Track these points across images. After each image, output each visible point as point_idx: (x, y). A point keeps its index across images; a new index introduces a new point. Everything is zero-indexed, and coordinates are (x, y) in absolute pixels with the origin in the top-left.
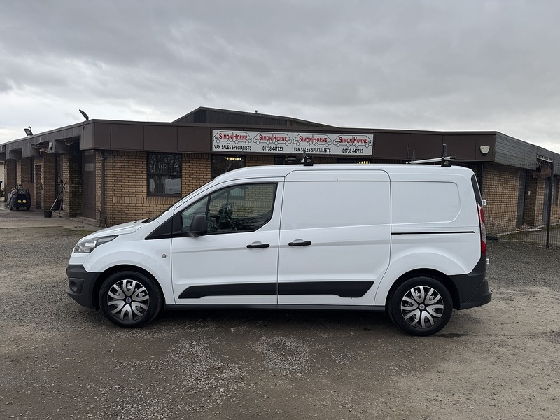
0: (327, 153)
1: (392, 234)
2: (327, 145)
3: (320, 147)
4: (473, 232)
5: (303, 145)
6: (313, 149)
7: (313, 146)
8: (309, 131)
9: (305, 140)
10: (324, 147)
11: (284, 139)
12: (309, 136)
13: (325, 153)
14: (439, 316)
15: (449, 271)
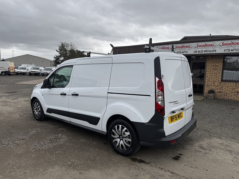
0: (214, 53)
1: (108, 93)
2: (214, 48)
3: (209, 49)
4: (150, 96)
5: (199, 49)
6: (205, 51)
7: (205, 49)
8: (203, 41)
9: (200, 46)
10: (212, 49)
11: (188, 47)
12: (203, 44)
13: (212, 53)
14: (129, 146)
15: (133, 119)
